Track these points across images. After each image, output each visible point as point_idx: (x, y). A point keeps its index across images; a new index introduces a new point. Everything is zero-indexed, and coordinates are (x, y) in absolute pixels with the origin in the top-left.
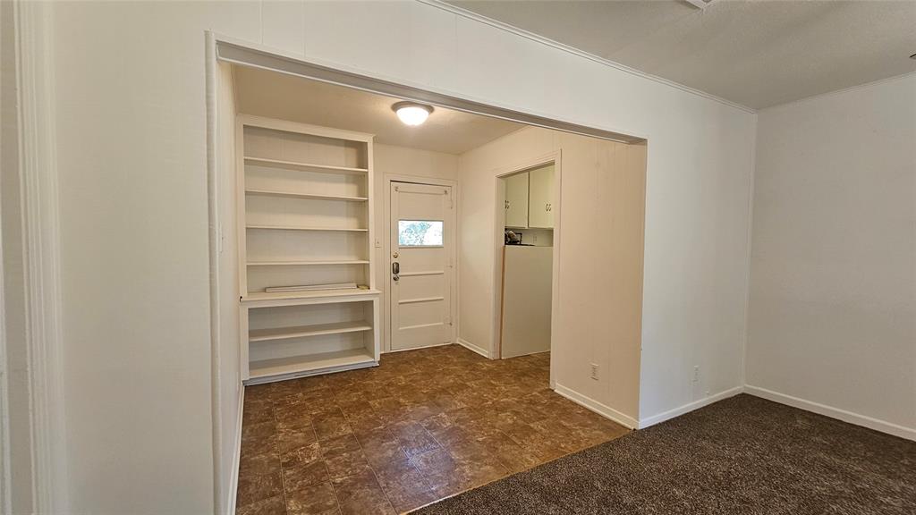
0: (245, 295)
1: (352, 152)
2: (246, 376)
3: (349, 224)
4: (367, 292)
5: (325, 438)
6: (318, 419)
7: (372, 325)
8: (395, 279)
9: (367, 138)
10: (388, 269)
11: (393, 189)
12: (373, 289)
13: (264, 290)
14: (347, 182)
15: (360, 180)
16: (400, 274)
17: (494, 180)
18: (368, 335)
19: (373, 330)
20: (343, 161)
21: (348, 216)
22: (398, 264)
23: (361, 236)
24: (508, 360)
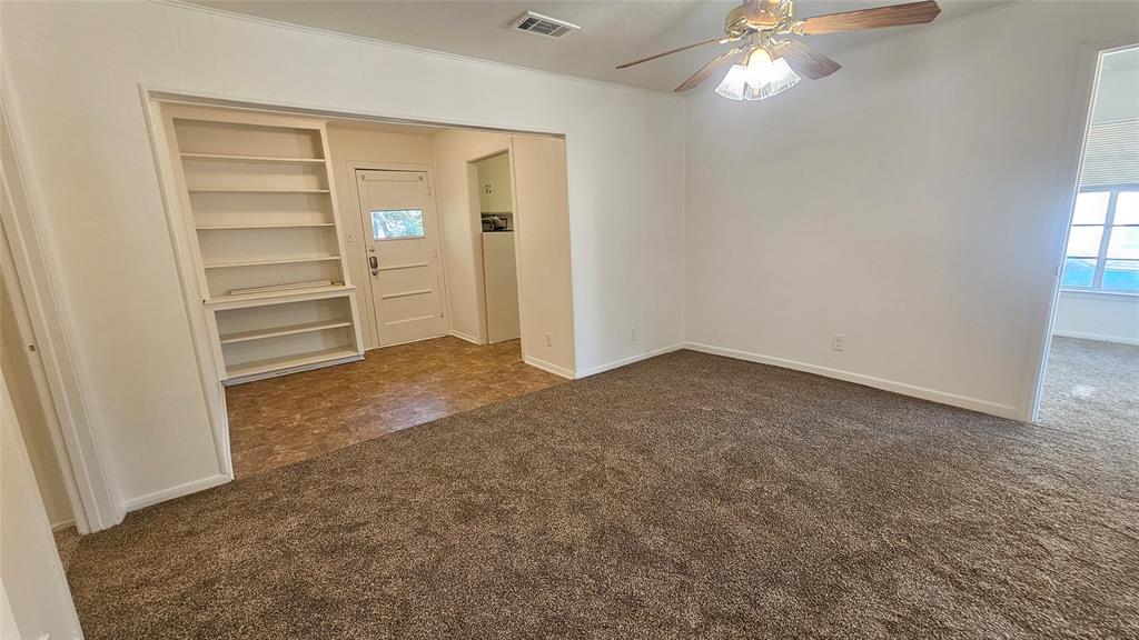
0: (208, 299)
1: (306, 139)
2: (224, 376)
3: (312, 219)
4: (344, 288)
5: (306, 411)
6: (299, 401)
7: (351, 320)
8: (374, 274)
9: (319, 125)
10: (365, 264)
11: (359, 179)
12: (348, 285)
13: (229, 293)
14: (305, 173)
15: (319, 170)
16: (379, 267)
17: (464, 164)
18: (350, 331)
19: (353, 325)
20: (298, 152)
21: (311, 210)
22: (375, 258)
23: (328, 232)
24: (495, 345)
